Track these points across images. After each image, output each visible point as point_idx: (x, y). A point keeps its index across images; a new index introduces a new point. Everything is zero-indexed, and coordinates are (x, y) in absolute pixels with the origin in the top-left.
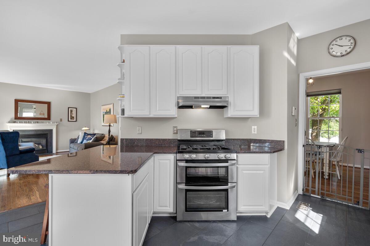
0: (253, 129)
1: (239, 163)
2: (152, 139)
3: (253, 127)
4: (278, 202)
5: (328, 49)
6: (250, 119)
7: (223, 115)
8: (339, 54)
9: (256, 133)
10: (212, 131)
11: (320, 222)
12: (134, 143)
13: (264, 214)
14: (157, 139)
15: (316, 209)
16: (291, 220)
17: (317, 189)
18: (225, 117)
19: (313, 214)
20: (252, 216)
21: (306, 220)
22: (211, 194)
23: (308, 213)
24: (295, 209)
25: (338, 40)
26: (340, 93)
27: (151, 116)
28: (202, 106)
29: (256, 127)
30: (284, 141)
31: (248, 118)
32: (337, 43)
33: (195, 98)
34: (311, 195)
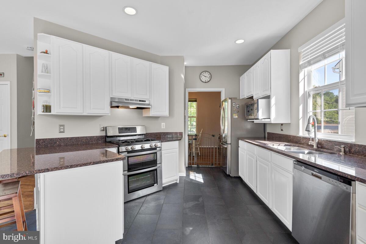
0: (162, 125)
1: (162, 149)
2: (79, 137)
3: (162, 124)
4: (180, 173)
5: (200, 77)
6: (160, 118)
7: (142, 114)
8: (204, 81)
9: (164, 128)
10: (136, 127)
11: (202, 177)
12: (56, 143)
13: (175, 182)
14: (84, 137)
15: (198, 172)
16: (189, 181)
17: (195, 162)
18: (143, 116)
19: (197, 175)
20: (169, 185)
21: (195, 178)
22: (142, 177)
23: (195, 175)
24: (188, 175)
25: (204, 72)
26: (196, 101)
27: (85, 114)
28: (131, 107)
29: (164, 124)
30: (182, 133)
31: (159, 117)
32: (203, 74)
33: (125, 100)
34: (193, 166)
